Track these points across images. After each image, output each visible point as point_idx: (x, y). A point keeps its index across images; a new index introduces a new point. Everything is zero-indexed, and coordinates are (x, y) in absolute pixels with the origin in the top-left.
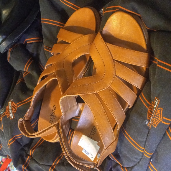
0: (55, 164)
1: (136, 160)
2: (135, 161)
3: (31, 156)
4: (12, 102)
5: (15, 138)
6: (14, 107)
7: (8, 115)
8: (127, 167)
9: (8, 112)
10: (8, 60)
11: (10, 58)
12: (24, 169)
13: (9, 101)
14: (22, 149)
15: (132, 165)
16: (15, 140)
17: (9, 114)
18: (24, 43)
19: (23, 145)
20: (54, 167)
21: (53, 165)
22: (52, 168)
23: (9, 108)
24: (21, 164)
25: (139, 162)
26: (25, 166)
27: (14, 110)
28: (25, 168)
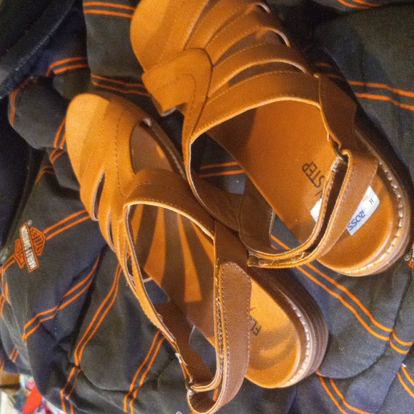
0: (136, 386)
1: (364, 362)
2: (361, 365)
3: (79, 367)
4: (29, 227)
5: (38, 320)
6: (39, 240)
7: (22, 260)
8: (337, 379)
9: (22, 253)
10: (11, 122)
11: (16, 116)
12: (64, 399)
13: (21, 226)
14: (58, 349)
15: (350, 374)
16: (38, 324)
17: (25, 258)
18: (47, 74)
19: (59, 336)
20: (135, 395)
21: (131, 389)
22: (130, 397)
23: (22, 244)
24: (55, 386)
25: (371, 367)
26: (67, 392)
27: (37, 247)
28: (67, 398)
